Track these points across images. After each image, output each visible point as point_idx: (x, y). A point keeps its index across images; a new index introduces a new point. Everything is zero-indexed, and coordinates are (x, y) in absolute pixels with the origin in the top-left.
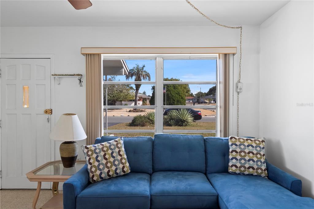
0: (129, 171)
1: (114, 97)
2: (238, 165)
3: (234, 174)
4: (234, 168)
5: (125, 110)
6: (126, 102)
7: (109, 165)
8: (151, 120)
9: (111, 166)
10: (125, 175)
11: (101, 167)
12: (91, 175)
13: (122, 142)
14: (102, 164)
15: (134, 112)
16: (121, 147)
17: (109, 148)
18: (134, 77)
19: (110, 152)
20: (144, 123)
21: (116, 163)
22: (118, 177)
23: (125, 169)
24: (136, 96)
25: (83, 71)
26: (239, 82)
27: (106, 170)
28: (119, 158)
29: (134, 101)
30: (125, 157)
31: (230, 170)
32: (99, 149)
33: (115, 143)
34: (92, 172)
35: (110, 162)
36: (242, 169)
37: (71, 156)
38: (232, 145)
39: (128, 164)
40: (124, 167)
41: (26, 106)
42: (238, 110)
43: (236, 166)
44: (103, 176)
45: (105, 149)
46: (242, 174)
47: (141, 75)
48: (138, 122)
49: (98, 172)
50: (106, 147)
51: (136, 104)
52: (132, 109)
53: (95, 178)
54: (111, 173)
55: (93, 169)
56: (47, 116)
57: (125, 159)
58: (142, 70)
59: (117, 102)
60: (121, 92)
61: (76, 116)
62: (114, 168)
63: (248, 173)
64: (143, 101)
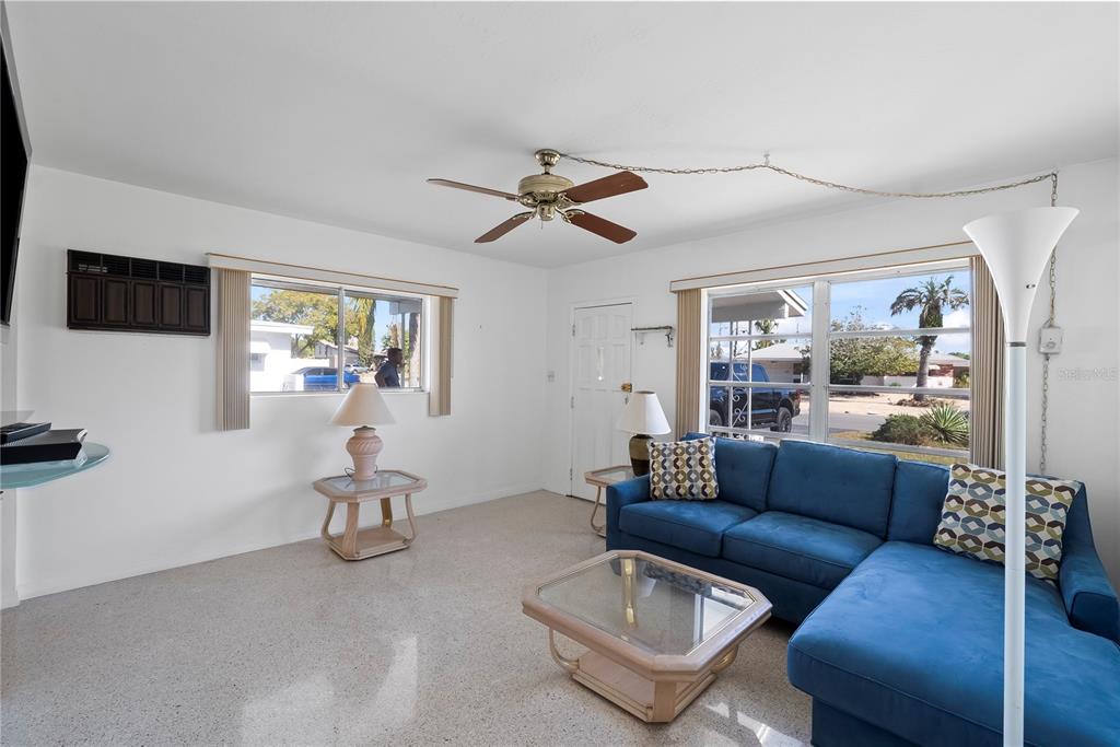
0: (715, 496)
1: (854, 363)
2: (959, 531)
3: (948, 551)
4: (946, 537)
5: (884, 398)
6: (899, 379)
7: (680, 477)
8: (943, 431)
9: (684, 480)
10: (708, 501)
11: (667, 478)
12: (652, 486)
13: (711, 444)
14: (670, 474)
15: (914, 406)
16: (707, 453)
17: (686, 450)
18: (918, 310)
19: (686, 456)
20: (916, 436)
21: (693, 476)
22: (694, 500)
23: (708, 490)
24: (923, 363)
25: (673, 322)
26: (1051, 326)
27: (674, 484)
28: (699, 469)
29: (914, 374)
30: (712, 470)
31: (937, 541)
32: (670, 449)
33: (698, 444)
34: (654, 482)
35: (683, 473)
36: (970, 543)
37: (642, 458)
38: (954, 482)
39: (714, 483)
40: (705, 486)
41: (600, 378)
42: (1045, 403)
43: (952, 535)
44: (669, 492)
45: (679, 451)
46: (965, 555)
47: (944, 301)
48: (895, 431)
49: (662, 485)
50: (682, 448)
51: (920, 383)
52: (908, 397)
53: (657, 493)
54: (682, 491)
55: (656, 479)
56: (625, 394)
57: (709, 473)
58: (945, 288)
59: (865, 377)
60: (878, 350)
61: (654, 397)
62: (687, 484)
63: (987, 557)
64: (955, 376)
